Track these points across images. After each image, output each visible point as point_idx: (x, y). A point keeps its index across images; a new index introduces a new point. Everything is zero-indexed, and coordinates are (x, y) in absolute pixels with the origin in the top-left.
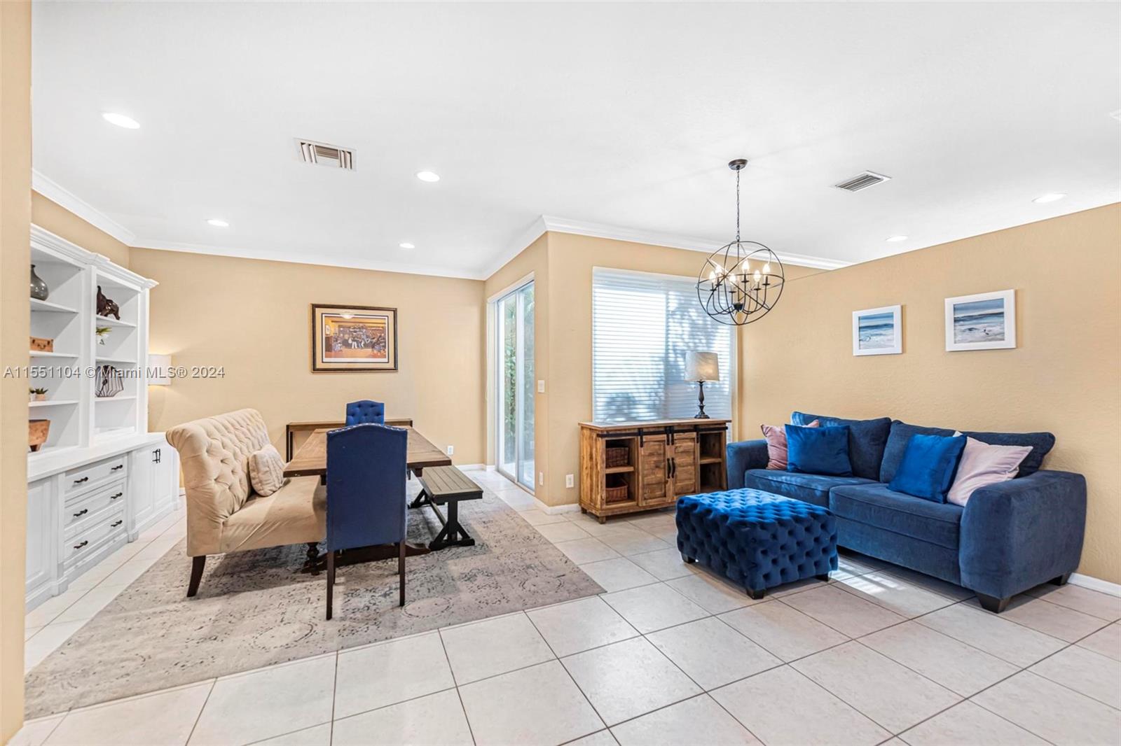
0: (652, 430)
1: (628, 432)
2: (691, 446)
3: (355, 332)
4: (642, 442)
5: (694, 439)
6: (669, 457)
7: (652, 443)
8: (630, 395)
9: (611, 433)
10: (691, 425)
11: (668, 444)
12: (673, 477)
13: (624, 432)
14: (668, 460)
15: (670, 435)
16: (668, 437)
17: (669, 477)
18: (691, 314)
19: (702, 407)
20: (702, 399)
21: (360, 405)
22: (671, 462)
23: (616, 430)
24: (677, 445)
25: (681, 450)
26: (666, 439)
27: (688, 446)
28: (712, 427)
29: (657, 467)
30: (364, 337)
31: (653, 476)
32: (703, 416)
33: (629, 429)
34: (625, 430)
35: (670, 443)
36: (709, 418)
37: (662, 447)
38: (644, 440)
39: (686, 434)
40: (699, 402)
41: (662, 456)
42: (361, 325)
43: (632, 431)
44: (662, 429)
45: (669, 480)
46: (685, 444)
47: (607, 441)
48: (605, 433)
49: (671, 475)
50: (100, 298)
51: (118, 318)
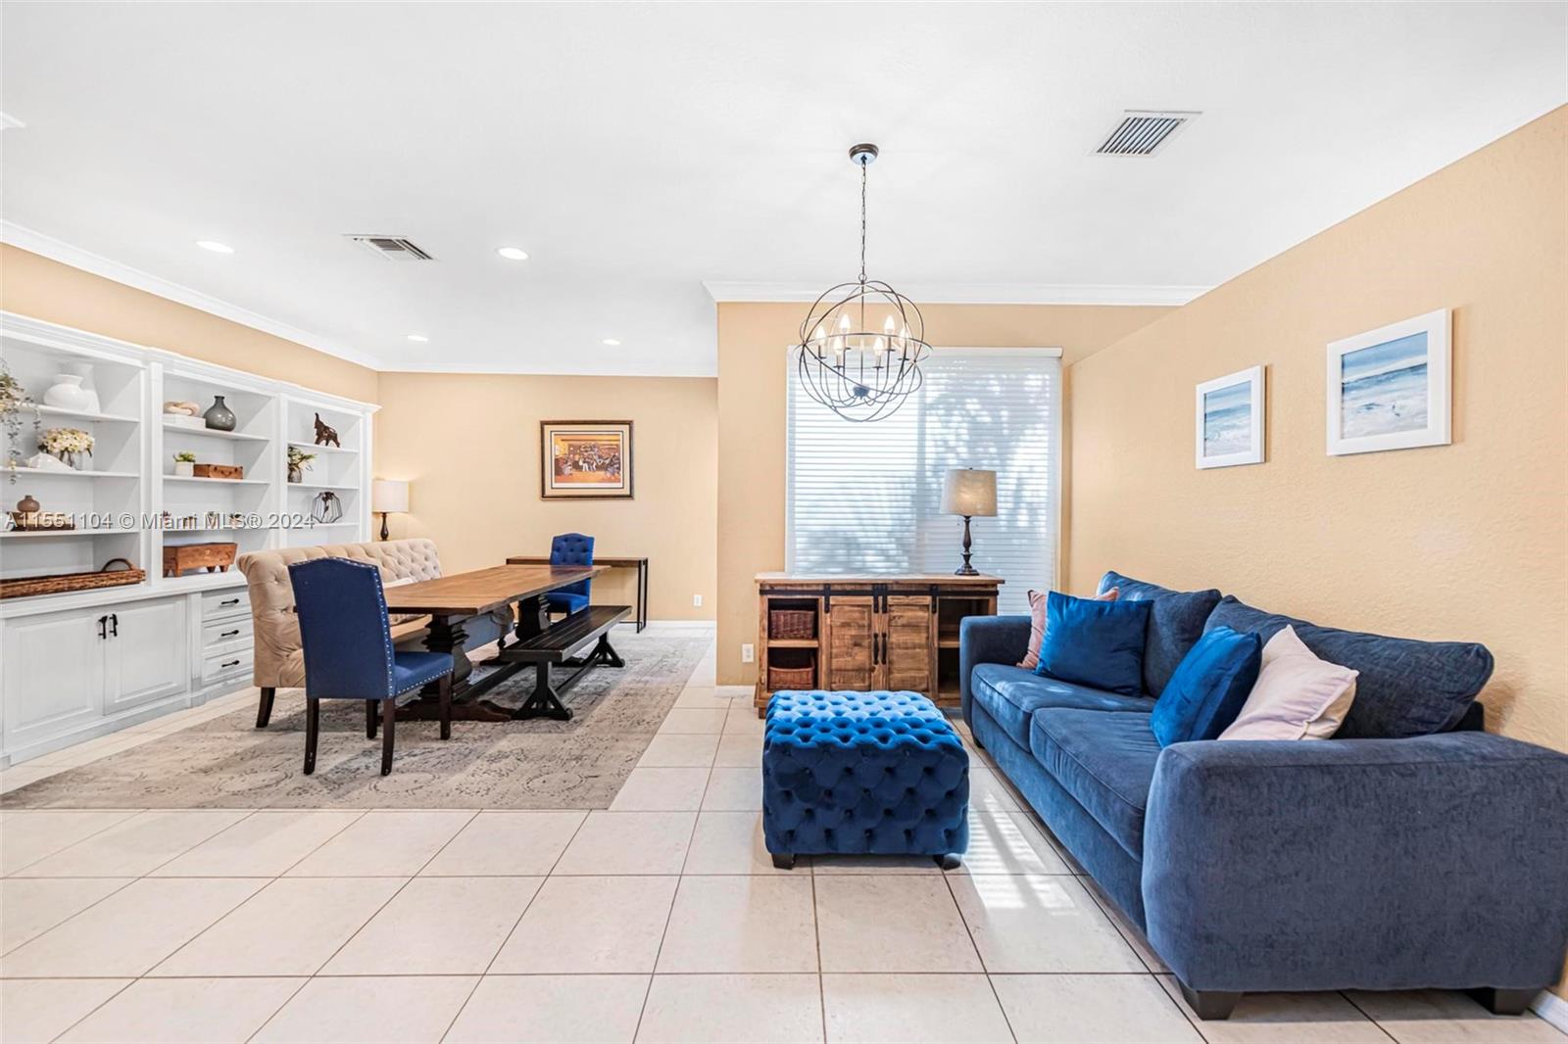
0: (848, 588)
1: (805, 588)
2: (923, 618)
3: (586, 451)
4: (827, 604)
5: (927, 606)
6: (877, 632)
7: (847, 608)
9: (776, 588)
10: (924, 585)
11: (876, 611)
12: (884, 662)
13: (799, 588)
14: (876, 636)
15: (880, 598)
16: (876, 600)
17: (876, 662)
18: (968, 407)
19: (967, 557)
20: (967, 544)
21: (566, 538)
22: (880, 639)
23: (786, 585)
24: (895, 614)
25: (900, 622)
26: (872, 603)
27: (916, 617)
28: (966, 589)
29: (856, 645)
30: (596, 457)
31: (849, 659)
32: (968, 570)
33: (808, 585)
34: (802, 585)
35: (881, 611)
36: (978, 575)
37: (866, 614)
38: (831, 602)
39: (911, 597)
40: (964, 549)
41: (866, 628)
42: (593, 443)
43: (815, 588)
44: (869, 588)
45: (877, 666)
46: (910, 614)
47: (769, 600)
48: (768, 588)
49: (880, 659)
50: (319, 425)
51: (338, 445)
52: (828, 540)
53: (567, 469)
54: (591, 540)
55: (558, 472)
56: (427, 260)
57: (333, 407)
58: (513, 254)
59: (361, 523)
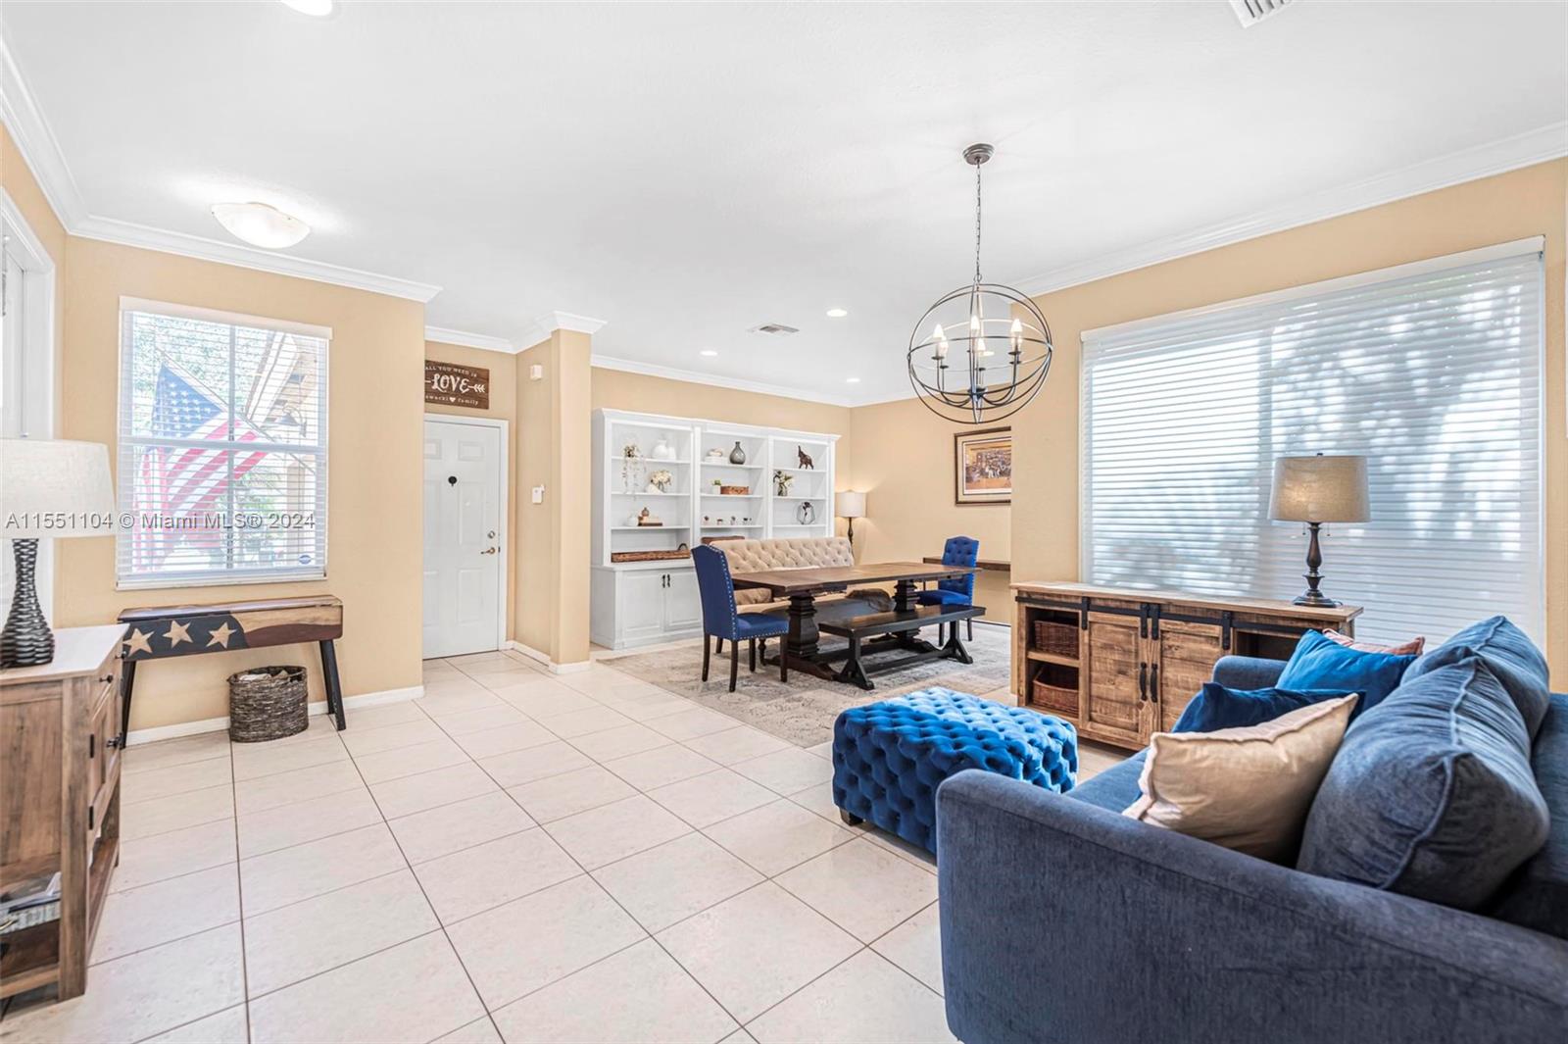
0: (1112, 604)
1: (1063, 600)
2: (1211, 653)
3: (992, 458)
4: (1085, 620)
5: (1217, 638)
6: (1146, 661)
7: (1109, 628)
8: (1162, 544)
9: (1034, 597)
10: (1216, 611)
11: (1145, 636)
12: (1155, 700)
13: (1056, 599)
14: (1144, 666)
15: (1150, 621)
16: (1144, 623)
17: (1144, 698)
19: (1314, 581)
20: (1314, 561)
21: (956, 542)
22: (1149, 670)
23: (1043, 594)
24: (1171, 643)
25: (1177, 654)
26: (1139, 625)
27: (1202, 651)
29: (1121, 672)
31: (1112, 687)
33: (1066, 596)
34: (1060, 596)
35: (1150, 636)
37: (1133, 638)
38: (1089, 619)
39: (1192, 624)
40: (1308, 568)
41: (1133, 655)
42: (997, 450)
43: (1073, 600)
44: (1137, 607)
45: (1145, 703)
46: (1192, 646)
47: (1027, 608)
48: (1025, 595)
49: (1149, 694)
50: (801, 454)
51: (812, 467)
52: (1135, 549)
53: (976, 476)
54: (977, 543)
55: (969, 479)
56: (796, 333)
57: (808, 441)
58: (837, 313)
59: (827, 525)
